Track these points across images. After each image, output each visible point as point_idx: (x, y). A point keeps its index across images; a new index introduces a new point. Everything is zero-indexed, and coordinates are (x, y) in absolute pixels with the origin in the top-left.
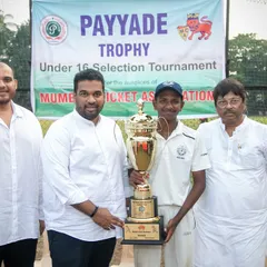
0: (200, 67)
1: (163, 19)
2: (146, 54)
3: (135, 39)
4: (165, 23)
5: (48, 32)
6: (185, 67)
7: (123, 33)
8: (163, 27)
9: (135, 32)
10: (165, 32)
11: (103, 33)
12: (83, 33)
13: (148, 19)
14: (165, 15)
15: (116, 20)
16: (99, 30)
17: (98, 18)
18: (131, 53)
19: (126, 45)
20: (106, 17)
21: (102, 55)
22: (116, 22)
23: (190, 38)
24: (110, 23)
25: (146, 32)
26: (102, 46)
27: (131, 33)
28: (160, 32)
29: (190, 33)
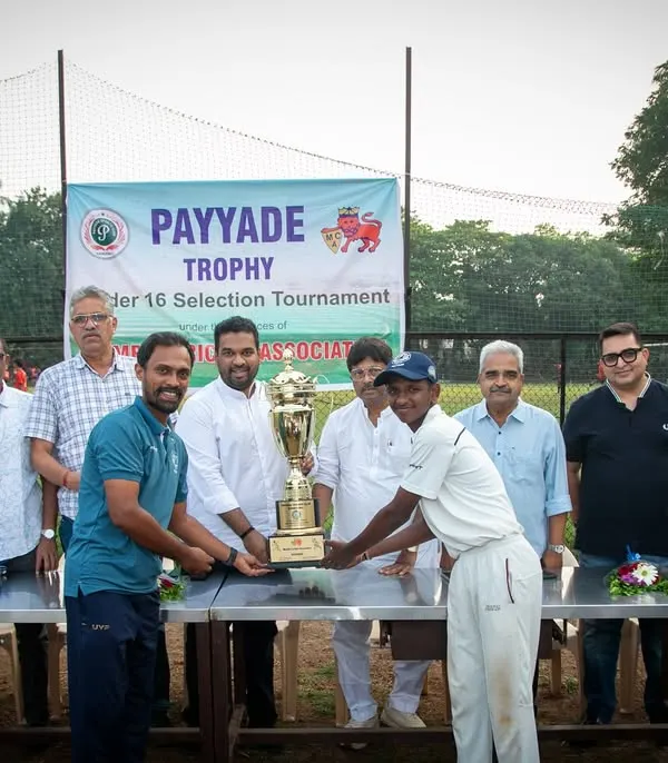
0: (363, 298)
1: (297, 216)
2: (268, 276)
3: (250, 250)
4: (300, 223)
5: (96, 236)
6: (337, 299)
7: (227, 239)
8: (297, 231)
9: (248, 239)
10: (301, 238)
11: (191, 241)
12: (156, 239)
13: (271, 216)
14: (300, 209)
15: (215, 217)
16: (184, 234)
17: (183, 213)
18: (241, 274)
19: (233, 260)
20: (197, 212)
21: (190, 278)
22: (215, 219)
23: (344, 250)
24: (204, 223)
25: (267, 238)
26: (189, 262)
27: (240, 240)
28: (292, 237)
29: (344, 240)
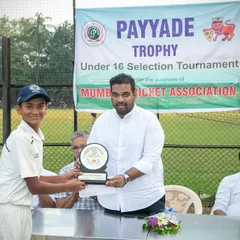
0: (224, 65)
1: (190, 23)
2: (175, 54)
3: (165, 41)
4: (192, 27)
5: (89, 35)
6: (210, 66)
7: (154, 35)
8: (190, 31)
9: (165, 35)
10: (192, 34)
11: (136, 36)
12: (119, 36)
13: (177, 23)
14: (192, 19)
15: (149, 24)
16: (133, 33)
17: (132, 23)
18: (161, 53)
19: (157, 46)
20: (140, 22)
21: (135, 55)
22: (148, 27)
23: (215, 40)
25: (174, 35)
26: (135, 47)
27: (161, 36)
28: (187, 34)
29: (215, 35)
